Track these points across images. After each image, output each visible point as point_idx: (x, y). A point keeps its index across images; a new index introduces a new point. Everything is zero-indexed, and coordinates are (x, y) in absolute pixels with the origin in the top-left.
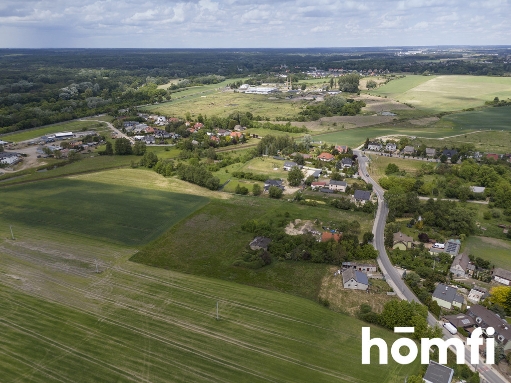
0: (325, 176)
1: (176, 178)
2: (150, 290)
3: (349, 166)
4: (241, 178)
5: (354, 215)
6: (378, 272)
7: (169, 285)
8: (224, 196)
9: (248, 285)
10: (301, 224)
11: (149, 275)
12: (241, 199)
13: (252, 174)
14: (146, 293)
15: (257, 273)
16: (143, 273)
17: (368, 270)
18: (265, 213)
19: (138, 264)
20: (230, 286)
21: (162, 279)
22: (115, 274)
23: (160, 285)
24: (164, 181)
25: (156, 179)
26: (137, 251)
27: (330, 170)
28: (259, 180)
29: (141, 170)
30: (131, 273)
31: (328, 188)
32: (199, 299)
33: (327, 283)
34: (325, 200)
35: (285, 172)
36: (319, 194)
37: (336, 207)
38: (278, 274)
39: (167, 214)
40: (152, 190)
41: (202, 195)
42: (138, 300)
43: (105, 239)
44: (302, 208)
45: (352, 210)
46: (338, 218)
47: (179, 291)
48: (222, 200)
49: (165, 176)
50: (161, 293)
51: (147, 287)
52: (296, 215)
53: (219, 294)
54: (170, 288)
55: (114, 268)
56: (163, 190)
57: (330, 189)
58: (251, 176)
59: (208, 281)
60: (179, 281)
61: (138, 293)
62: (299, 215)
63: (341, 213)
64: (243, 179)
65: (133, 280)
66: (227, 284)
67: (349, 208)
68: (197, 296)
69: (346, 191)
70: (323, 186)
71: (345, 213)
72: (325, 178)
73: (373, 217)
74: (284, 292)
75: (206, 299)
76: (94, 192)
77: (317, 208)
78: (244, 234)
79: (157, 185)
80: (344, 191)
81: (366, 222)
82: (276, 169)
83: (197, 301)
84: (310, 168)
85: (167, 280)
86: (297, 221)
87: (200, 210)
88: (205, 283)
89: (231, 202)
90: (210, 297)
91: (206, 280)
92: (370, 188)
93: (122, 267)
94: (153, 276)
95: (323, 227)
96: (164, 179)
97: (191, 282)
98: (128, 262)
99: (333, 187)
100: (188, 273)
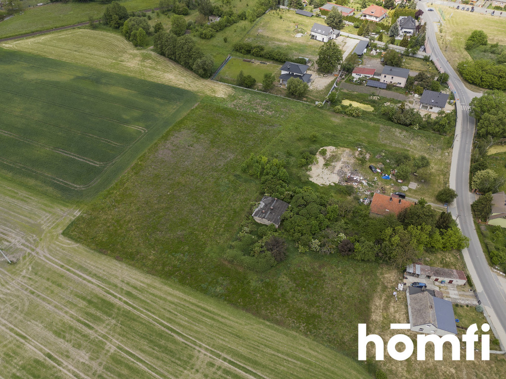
0: (374, 52)
1: (152, 50)
2: (87, 314)
3: (410, 33)
4: (247, 54)
5: (419, 138)
6: (468, 288)
7: (119, 301)
8: (220, 91)
9: (248, 310)
10: (334, 158)
11: (90, 274)
12: (245, 97)
13: (262, 49)
14: (79, 321)
15: (262, 281)
16: (81, 268)
17: (451, 282)
18: (280, 132)
19: (75, 245)
20: (216, 311)
21: (109, 283)
22: (38, 269)
23: (104, 301)
24: (135, 56)
25: (124, 51)
26: (77, 213)
27: (381, 41)
28: (273, 59)
29: (105, 33)
30: (62, 266)
31: (379, 80)
32: (163, 342)
33: (379, 312)
34: (372, 103)
35: (312, 42)
36: (363, 90)
37: (390, 119)
38: (297, 285)
39: (133, 128)
40: (117, 75)
41: (187, 88)
42: (64, 337)
43: (32, 182)
44: (337, 120)
45: (416, 127)
46: (394, 145)
47: (134, 319)
48: (216, 98)
49: (136, 45)
50: (103, 321)
51: (82, 304)
52: (327, 136)
53: (197, 332)
54: (119, 309)
55: (37, 253)
56: (132, 75)
57: (382, 81)
58: (262, 53)
59: (181, 295)
60: (134, 292)
61: (67, 318)
62: (331, 136)
63: (398, 132)
64: (249, 56)
65: (64, 284)
66: (211, 306)
67: (411, 124)
68: (161, 335)
69: (406, 87)
70: (371, 76)
71: (404, 133)
72: (373, 56)
73: (450, 144)
74: (306, 336)
75: (175, 342)
76: (32, 76)
77: (361, 121)
78: (246, 181)
79: (124, 63)
80: (403, 85)
81: (437, 156)
82: (299, 35)
83: (160, 346)
84: (350, 35)
85: (116, 286)
86: (330, 150)
87: (181, 122)
88: (176, 300)
89: (230, 105)
90: (182, 340)
91: (177, 293)
92: (444, 80)
93: (50, 251)
94: (95, 276)
95: (370, 168)
96: (136, 52)
97: (153, 295)
98: (61, 238)
99: (386, 79)
100: (152, 271)
